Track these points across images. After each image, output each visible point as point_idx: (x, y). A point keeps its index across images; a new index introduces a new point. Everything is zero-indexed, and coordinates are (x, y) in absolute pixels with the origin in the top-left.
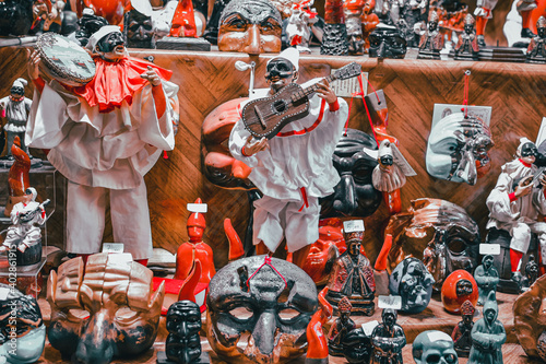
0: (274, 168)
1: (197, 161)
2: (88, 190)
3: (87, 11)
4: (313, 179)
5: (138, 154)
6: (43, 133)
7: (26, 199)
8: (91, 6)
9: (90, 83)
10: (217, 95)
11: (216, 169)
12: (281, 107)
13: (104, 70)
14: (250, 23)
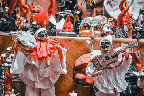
0: (103, 81)
1: (72, 76)
2: (33, 88)
3: (33, 23)
4: (118, 85)
5: (52, 75)
6: (17, 68)
7: (10, 93)
8: (35, 21)
9: (35, 49)
10: (79, 52)
11: (80, 79)
12: (107, 58)
13: (40, 44)
14: (91, 27)
